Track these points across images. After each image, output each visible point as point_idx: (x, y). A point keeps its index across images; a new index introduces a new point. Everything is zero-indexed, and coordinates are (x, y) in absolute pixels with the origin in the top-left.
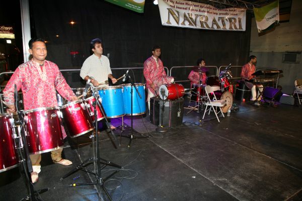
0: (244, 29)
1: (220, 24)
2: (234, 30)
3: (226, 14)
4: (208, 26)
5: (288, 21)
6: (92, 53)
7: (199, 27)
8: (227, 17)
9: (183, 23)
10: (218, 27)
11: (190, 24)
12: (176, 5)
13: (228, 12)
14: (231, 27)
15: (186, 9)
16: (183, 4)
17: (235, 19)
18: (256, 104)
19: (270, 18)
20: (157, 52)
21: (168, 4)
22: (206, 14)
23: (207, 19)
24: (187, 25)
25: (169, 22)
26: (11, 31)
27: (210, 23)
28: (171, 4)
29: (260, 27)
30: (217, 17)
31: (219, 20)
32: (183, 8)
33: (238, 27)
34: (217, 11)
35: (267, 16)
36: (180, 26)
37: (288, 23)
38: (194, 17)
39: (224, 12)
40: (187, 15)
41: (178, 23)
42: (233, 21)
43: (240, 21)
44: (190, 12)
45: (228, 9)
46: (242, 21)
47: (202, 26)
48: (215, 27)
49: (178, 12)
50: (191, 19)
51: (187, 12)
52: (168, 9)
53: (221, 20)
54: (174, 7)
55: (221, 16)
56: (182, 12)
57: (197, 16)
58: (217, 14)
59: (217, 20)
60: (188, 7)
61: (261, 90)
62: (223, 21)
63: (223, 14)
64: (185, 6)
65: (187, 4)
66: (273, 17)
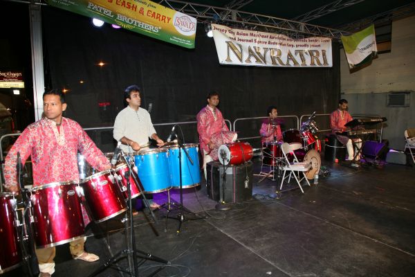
0: (330, 64)
1: (298, 58)
2: (318, 66)
3: (305, 45)
4: (281, 63)
5: (389, 51)
6: (126, 105)
7: (269, 64)
8: (306, 49)
9: (248, 60)
10: (295, 63)
11: (258, 60)
12: (237, 37)
13: (308, 43)
14: (312, 63)
15: (250, 41)
16: (247, 35)
17: (317, 52)
18: (353, 165)
19: (365, 49)
20: (214, 100)
21: (226, 36)
22: (278, 47)
23: (280, 54)
24: (253, 62)
25: (229, 59)
26: (19, 79)
27: (284, 58)
28: (231, 35)
29: (352, 61)
30: (293, 51)
31: (296, 54)
32: (247, 41)
33: (322, 62)
34: (293, 43)
35: (360, 46)
36: (244, 63)
37: (389, 54)
38: (262, 52)
39: (303, 43)
40: (253, 50)
41: (241, 60)
42: (315, 54)
43: (324, 55)
44: (256, 45)
45: (307, 39)
46: (326, 53)
47: (274, 62)
48: (292, 64)
49: (240, 46)
50: (259, 53)
51: (252, 45)
52: (226, 42)
53: (298, 54)
54: (235, 39)
55: (299, 48)
56: (246, 45)
57: (266, 50)
58: (293, 46)
59: (293, 53)
60: (254, 38)
61: (360, 145)
62: (301, 55)
63: (301, 46)
64: (249, 38)
65: (252, 35)
66: (368, 47)
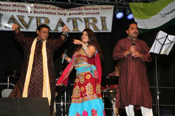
1: (69, 25)
3: (79, 14)
8: (82, 17)
13: (83, 11)
15: (13, 11)
16: (10, 5)
17: (94, 19)
19: (168, 13)
22: (45, 15)
23: (48, 21)
27: (53, 25)
30: (65, 19)
31: (68, 21)
32: (10, 11)
33: (100, 28)
34: (66, 11)
35: (163, 12)
36: (3, 29)
38: (27, 20)
39: (78, 12)
40: (17, 18)
42: (91, 21)
43: (103, 21)
44: (20, 14)
45: (83, 8)
48: (61, 30)
49: (1, 15)
50: (22, 21)
51: (15, 14)
53: (71, 22)
55: (73, 16)
56: (9, 14)
57: (31, 18)
58: (65, 14)
59: (65, 21)
60: (17, 8)
62: (74, 23)
63: (74, 14)
64: (12, 8)
65: (14, 5)
66: (172, 12)
